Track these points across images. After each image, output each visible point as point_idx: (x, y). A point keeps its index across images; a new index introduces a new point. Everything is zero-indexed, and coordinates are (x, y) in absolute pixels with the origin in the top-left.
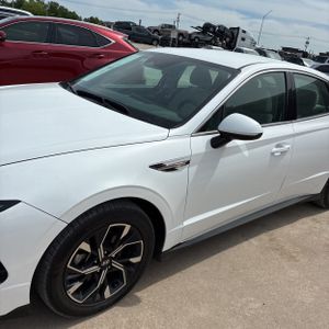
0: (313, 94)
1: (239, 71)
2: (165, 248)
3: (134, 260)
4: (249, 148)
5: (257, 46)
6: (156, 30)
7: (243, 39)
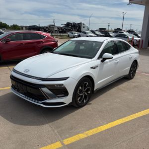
0: (120, 46)
1: (103, 42)
2: (95, 90)
3: (89, 92)
4: (110, 61)
5: (90, 29)
6: (47, 28)
7: (84, 27)
